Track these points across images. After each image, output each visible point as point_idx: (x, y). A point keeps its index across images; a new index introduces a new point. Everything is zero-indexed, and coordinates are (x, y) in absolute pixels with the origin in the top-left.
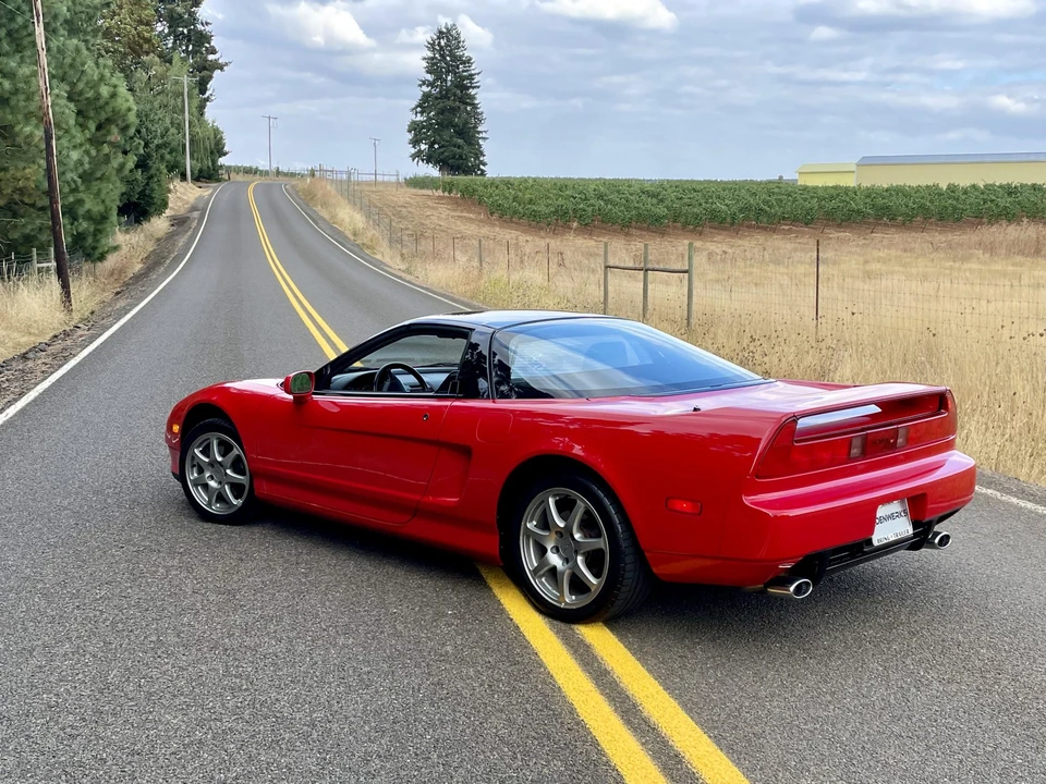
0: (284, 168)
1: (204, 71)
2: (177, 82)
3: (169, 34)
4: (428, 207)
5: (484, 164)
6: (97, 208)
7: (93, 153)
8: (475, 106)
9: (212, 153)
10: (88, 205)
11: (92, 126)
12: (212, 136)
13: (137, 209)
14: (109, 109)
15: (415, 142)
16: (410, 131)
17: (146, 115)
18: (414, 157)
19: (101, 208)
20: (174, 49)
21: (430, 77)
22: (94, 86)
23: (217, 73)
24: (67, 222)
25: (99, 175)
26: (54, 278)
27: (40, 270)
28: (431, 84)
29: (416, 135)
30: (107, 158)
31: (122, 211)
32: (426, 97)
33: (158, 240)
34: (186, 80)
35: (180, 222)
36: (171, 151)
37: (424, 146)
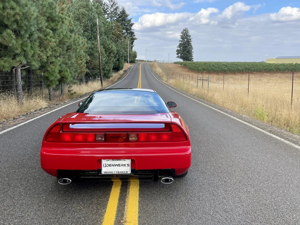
0: (149, 60)
1: (133, 40)
2: (127, 43)
3: (126, 32)
4: (176, 68)
5: (193, 59)
6: (108, 69)
7: (108, 58)
8: (191, 46)
9: (134, 57)
10: (107, 68)
11: (108, 53)
12: (134, 54)
13: (117, 69)
14: (111, 50)
15: (178, 54)
16: (176, 52)
17: (119, 50)
18: (178, 57)
19: (109, 69)
20: (127, 35)
21: (181, 40)
22: (108, 45)
23: (135, 40)
24: (102, 71)
25: (109, 62)
26: (100, 82)
27: (98, 80)
28: (182, 41)
29: (178, 52)
30: (110, 59)
31: (113, 69)
32: (180, 44)
33: (121, 75)
34: (129, 42)
35: (125, 71)
36: (125, 57)
37: (179, 55)
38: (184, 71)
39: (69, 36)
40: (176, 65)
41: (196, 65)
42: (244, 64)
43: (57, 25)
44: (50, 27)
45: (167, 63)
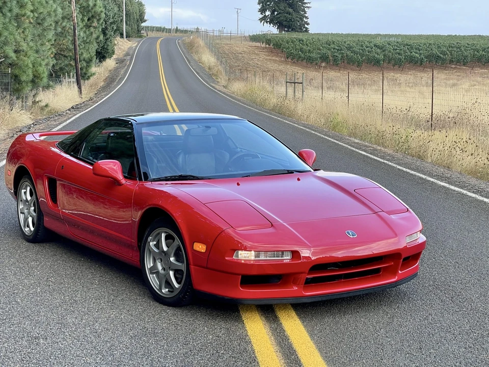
4: (255, 53)
5: (308, 24)
9: (137, 21)
12: (137, 12)
13: (100, 55)
15: (262, 10)
16: (259, 4)
18: (263, 19)
29: (263, 6)
33: (110, 71)
35: (120, 61)
37: (268, 13)
38: (275, 61)
40: (255, 44)
41: (304, 47)
42: (430, 44)
45: (231, 38)
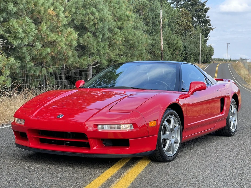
2: (198, 35)
3: (197, 21)
7: (172, 57)
11: (172, 50)
12: (208, 50)
14: (176, 46)
20: (198, 25)
22: (173, 40)
30: (175, 58)
34: (201, 34)
36: (195, 55)
39: (133, 34)
43: (123, 24)
44: (117, 26)
